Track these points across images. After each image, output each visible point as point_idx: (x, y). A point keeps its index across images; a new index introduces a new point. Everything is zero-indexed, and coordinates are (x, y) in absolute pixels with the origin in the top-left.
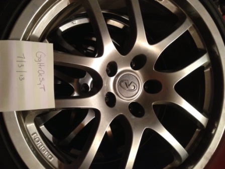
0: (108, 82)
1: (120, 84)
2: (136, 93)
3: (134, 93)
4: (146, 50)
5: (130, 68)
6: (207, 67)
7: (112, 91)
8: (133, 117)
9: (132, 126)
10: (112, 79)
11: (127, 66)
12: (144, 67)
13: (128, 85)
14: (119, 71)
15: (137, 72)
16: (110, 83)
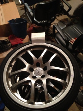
0: (38, 78)
1: (38, 74)
2: (40, 69)
3: (40, 70)
4: (28, 68)
5: (33, 72)
6: (31, 50)
7: (41, 76)
8: (47, 69)
9: (50, 69)
10: (37, 77)
11: (33, 73)
12: (33, 68)
13: (38, 72)
14: (34, 75)
15: (34, 70)
16: (38, 77)
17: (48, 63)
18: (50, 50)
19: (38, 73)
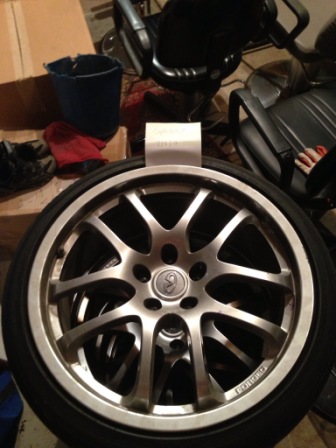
0: (168, 308)
1: (169, 294)
2: (177, 273)
3: (178, 276)
4: (128, 265)
5: (149, 283)
6: (141, 192)
7: (178, 302)
8: (207, 274)
9: (217, 275)
10: (163, 303)
11: (147, 286)
12: (147, 266)
13: (170, 284)
14: (154, 296)
15: (153, 274)
16: (170, 305)
17: (212, 250)
18: (218, 195)
19: (168, 288)
